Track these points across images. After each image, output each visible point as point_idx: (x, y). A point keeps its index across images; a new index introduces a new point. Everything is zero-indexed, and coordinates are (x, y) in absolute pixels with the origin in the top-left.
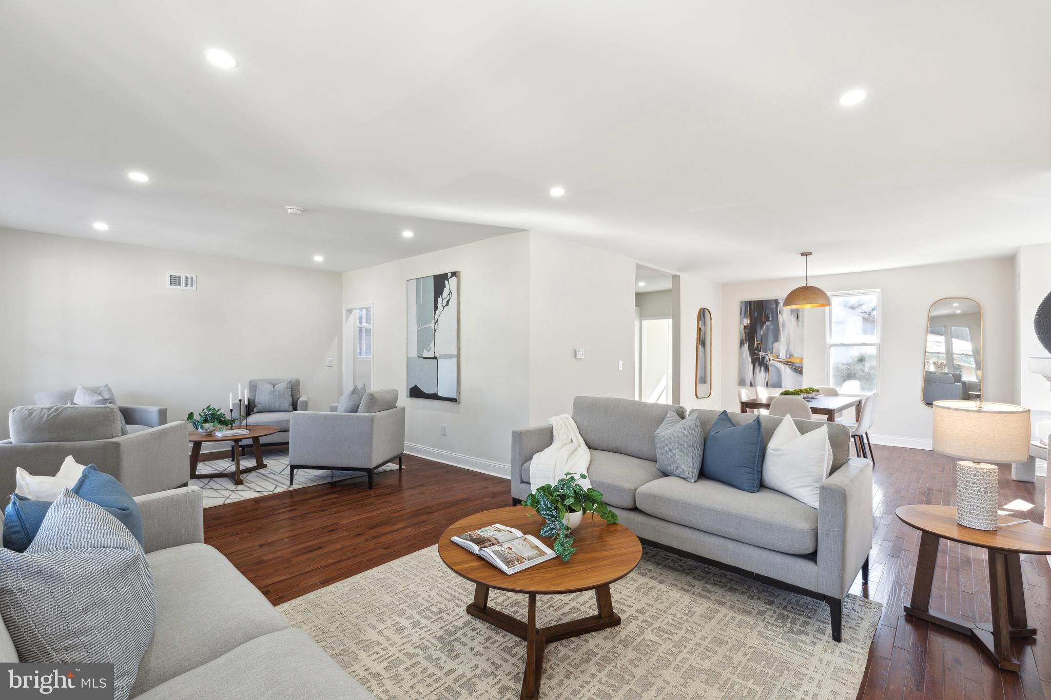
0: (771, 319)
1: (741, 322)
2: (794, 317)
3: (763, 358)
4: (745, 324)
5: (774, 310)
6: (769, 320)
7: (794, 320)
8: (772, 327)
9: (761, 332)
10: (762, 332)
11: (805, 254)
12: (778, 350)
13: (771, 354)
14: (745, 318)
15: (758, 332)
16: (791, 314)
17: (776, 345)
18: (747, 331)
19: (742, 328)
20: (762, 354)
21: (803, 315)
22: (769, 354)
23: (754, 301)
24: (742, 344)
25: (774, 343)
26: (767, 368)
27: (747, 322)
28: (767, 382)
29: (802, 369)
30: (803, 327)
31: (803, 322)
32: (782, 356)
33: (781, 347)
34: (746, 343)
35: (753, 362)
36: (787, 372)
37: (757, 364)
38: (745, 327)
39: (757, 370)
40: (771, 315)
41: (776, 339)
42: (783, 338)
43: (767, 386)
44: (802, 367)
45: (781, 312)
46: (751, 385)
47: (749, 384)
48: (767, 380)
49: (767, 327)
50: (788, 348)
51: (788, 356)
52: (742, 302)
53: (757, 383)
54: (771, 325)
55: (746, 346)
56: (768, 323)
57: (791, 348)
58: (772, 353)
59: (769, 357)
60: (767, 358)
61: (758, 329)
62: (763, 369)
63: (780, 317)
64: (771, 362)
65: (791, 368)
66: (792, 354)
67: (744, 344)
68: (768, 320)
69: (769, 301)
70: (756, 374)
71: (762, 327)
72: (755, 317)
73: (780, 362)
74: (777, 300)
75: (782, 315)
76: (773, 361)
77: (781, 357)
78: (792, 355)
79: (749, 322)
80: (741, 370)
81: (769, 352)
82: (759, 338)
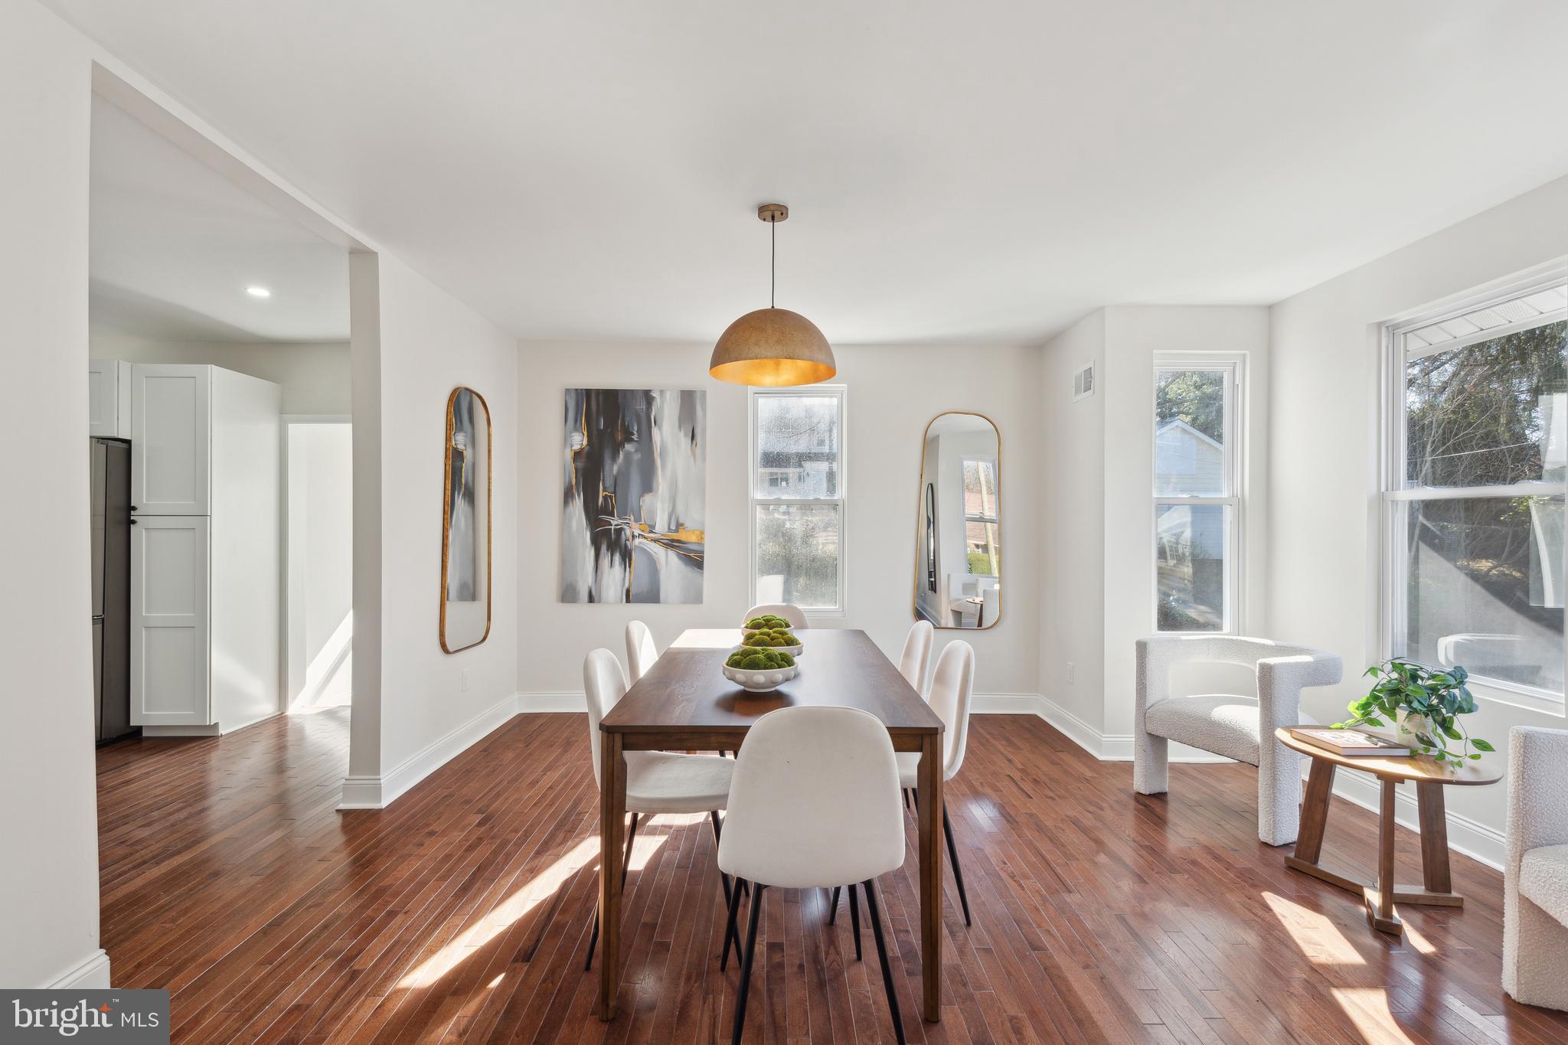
0: (635, 437)
1: (566, 440)
2: (686, 435)
3: (619, 531)
4: (577, 447)
5: (643, 415)
6: (632, 440)
7: (685, 441)
8: (637, 457)
9: (612, 468)
10: (615, 468)
11: (772, 212)
12: (652, 513)
13: (636, 521)
14: (576, 430)
15: (607, 468)
16: (680, 430)
17: (648, 498)
18: (580, 465)
19: (569, 455)
20: (615, 522)
21: (704, 430)
22: (633, 523)
23: (598, 391)
24: (568, 496)
25: (642, 495)
26: (626, 556)
27: (579, 440)
28: (628, 591)
29: (702, 557)
30: (704, 459)
31: (704, 447)
32: (661, 526)
33: (659, 505)
34: (579, 495)
35: (596, 542)
36: (670, 564)
37: (604, 548)
38: (577, 455)
39: (605, 561)
40: (636, 428)
41: (648, 487)
42: (662, 482)
43: (628, 601)
44: (703, 552)
45: (658, 422)
46: (591, 599)
47: (585, 596)
48: (627, 585)
49: (628, 455)
50: (674, 507)
51: (673, 527)
52: (568, 391)
53: (604, 595)
54: (636, 451)
55: (578, 503)
56: (629, 447)
57: (680, 508)
58: (638, 519)
59: (632, 528)
60: (628, 532)
61: (608, 461)
62: (617, 558)
63: (655, 431)
64: (637, 541)
65: (679, 555)
66: (681, 521)
67: (573, 496)
68: (630, 440)
69: (632, 391)
70: (602, 574)
71: (614, 456)
72: (599, 430)
73: (655, 541)
74: (650, 391)
75: (660, 429)
76: (641, 540)
77: (658, 529)
78: (682, 525)
79: (585, 442)
80: (567, 561)
81: (632, 518)
82: (609, 482)
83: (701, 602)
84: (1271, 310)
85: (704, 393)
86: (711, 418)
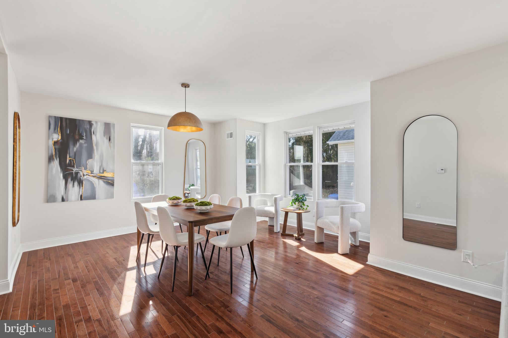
0: (84, 138)
1: (49, 137)
2: (107, 139)
3: (77, 173)
4: (55, 140)
5: (88, 130)
6: (83, 139)
7: (106, 141)
8: (85, 145)
9: (73, 149)
10: (75, 149)
11: (186, 86)
12: (92, 167)
13: (85, 169)
14: (55, 132)
15: (71, 149)
16: (104, 136)
17: (90, 161)
18: (57, 147)
19: (51, 143)
20: (75, 170)
21: (114, 138)
22: (84, 171)
23: (66, 119)
24: (50, 159)
25: (88, 159)
26: (80, 183)
27: (57, 137)
28: (81, 196)
29: (114, 182)
30: (114, 148)
31: (114, 144)
32: (96, 171)
33: (95, 164)
34: (57, 159)
35: (65, 177)
36: (100, 185)
37: (69, 180)
38: (55, 143)
39: (70, 185)
40: (85, 134)
41: (90, 156)
42: (96, 155)
43: (81, 199)
44: (114, 180)
45: (95, 133)
46: (63, 200)
47: (60, 199)
48: (81, 193)
49: (81, 145)
50: (102, 165)
51: (101, 171)
52: (50, 117)
53: (70, 198)
54: (85, 143)
55: (56, 163)
56: (81, 141)
57: (104, 165)
58: (86, 169)
59: (83, 173)
60: (81, 174)
61: (71, 146)
62: (76, 183)
63: (93, 137)
64: (85, 177)
65: (104, 182)
66: (105, 169)
67: (53, 159)
68: (82, 139)
69: (83, 121)
70: (69, 190)
71: (75, 144)
72: (67, 134)
73: (94, 177)
74: (91, 121)
75: (96, 135)
76: (87, 176)
77: (95, 172)
78: (105, 171)
79: (60, 138)
80: (49, 185)
81: (83, 168)
82: (72, 154)
83: (113, 198)
84: (264, 125)
85: (114, 125)
86: (117, 133)
